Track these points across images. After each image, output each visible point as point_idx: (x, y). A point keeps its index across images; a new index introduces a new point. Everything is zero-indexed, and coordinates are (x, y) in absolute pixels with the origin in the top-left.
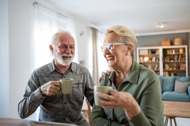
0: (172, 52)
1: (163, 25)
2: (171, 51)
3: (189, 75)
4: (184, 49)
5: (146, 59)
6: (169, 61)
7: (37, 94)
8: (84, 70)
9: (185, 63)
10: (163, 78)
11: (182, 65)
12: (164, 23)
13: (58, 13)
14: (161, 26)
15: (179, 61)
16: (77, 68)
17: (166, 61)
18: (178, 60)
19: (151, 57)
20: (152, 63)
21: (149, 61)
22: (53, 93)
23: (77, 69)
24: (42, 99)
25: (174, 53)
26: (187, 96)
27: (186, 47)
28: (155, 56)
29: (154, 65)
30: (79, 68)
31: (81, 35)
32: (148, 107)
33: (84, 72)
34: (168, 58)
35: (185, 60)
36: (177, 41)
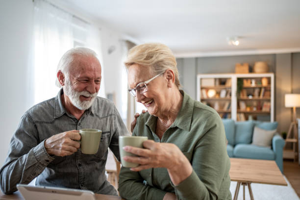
0: (251, 83)
1: (237, 40)
2: (249, 81)
3: (275, 120)
4: (269, 79)
5: (212, 94)
6: (245, 97)
7: (40, 153)
8: (110, 109)
9: (269, 101)
10: (236, 123)
11: (265, 103)
12: (240, 38)
13: (74, 16)
14: (235, 41)
15: (261, 97)
16: (98, 105)
17: (241, 97)
18: (259, 95)
19: (218, 90)
20: (220, 100)
21: (215, 96)
22: (69, 152)
23: (98, 108)
24: (48, 161)
25: (253, 85)
26: (271, 152)
27: (272, 75)
28: (225, 89)
29: (222, 102)
30: (101, 107)
31: (110, 52)
32: (204, 166)
33: (110, 113)
34: (245, 92)
35: (270, 96)
36: (259, 66)
